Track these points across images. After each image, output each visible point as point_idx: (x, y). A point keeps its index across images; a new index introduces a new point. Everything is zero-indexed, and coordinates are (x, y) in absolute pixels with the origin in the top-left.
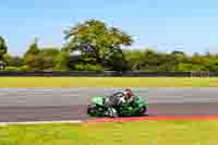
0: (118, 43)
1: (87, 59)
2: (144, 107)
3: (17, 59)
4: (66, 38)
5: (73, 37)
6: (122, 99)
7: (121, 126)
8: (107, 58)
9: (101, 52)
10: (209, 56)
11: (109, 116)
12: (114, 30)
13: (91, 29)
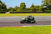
1: (48, 8)
3: (28, 8)
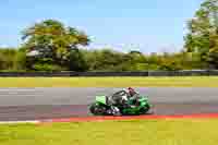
0: (76, 43)
1: (45, 59)
2: (147, 105)
4: (23, 38)
5: (30, 37)
6: (125, 97)
7: (77, 126)
8: (64, 57)
9: (58, 52)
10: (166, 56)
11: (112, 115)
12: (71, 30)
13: (48, 29)
